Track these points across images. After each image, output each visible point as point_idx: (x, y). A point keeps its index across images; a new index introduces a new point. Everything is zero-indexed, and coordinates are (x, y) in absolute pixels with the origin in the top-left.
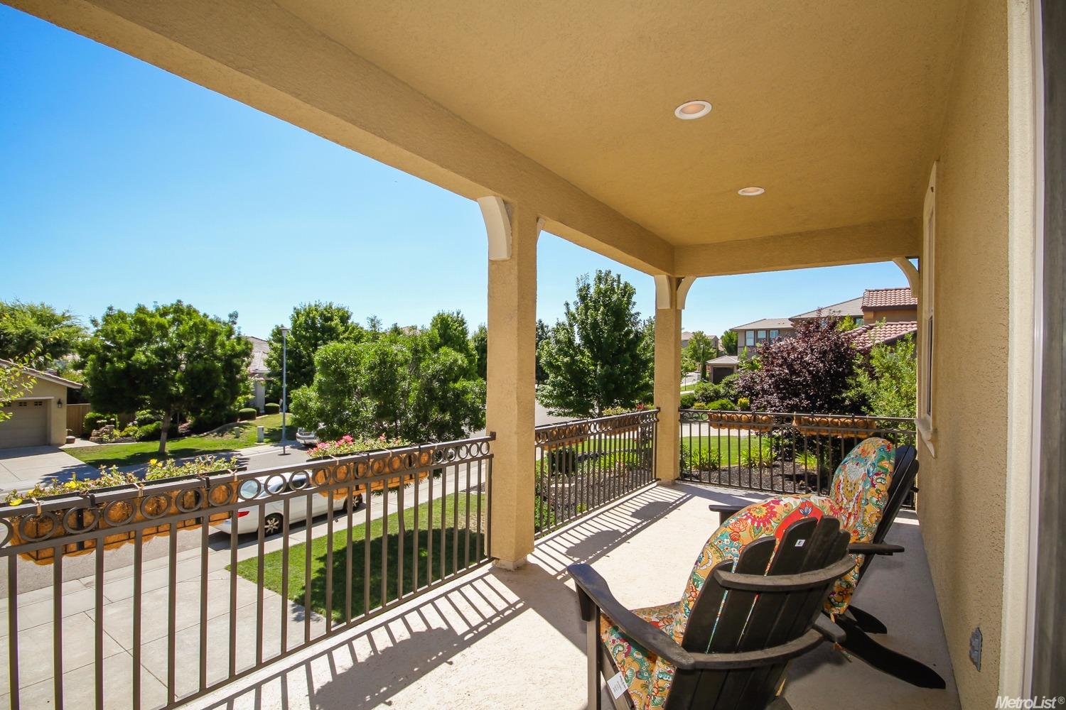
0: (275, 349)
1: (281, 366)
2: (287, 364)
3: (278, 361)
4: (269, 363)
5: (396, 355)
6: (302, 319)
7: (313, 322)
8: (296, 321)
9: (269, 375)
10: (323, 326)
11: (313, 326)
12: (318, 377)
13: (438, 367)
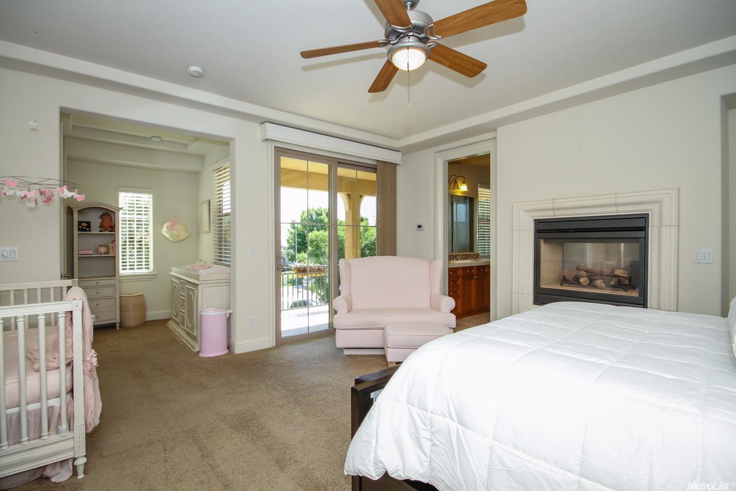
0: (291, 233)
1: (295, 243)
2: (297, 241)
3: (293, 240)
4: (288, 242)
5: (343, 237)
6: (305, 215)
7: (312, 217)
8: (302, 217)
9: (288, 248)
10: (316, 219)
11: (311, 219)
12: (310, 248)
13: (367, 242)
